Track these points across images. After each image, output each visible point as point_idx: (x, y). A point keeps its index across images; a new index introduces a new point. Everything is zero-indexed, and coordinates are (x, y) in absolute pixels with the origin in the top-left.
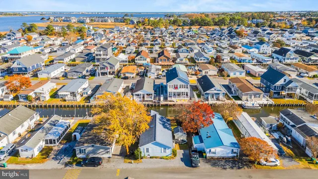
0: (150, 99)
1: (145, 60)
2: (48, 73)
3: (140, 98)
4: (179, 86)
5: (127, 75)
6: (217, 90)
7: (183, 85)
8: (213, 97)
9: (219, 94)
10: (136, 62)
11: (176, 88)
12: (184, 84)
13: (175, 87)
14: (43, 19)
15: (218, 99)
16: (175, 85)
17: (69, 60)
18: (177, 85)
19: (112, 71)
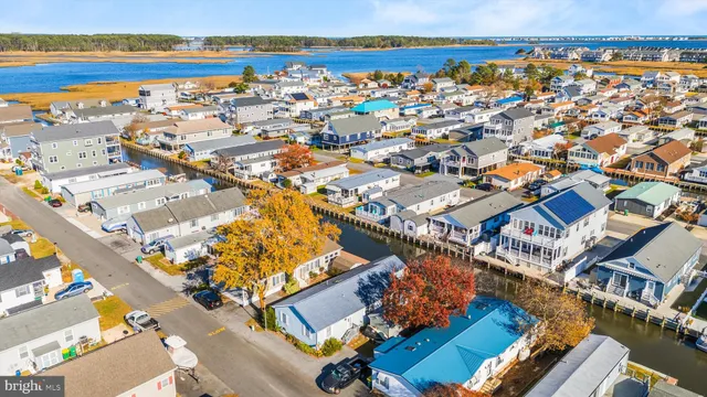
0: (461, 241)
1: (595, 157)
2: (365, 152)
3: (442, 231)
4: (536, 229)
5: (495, 182)
6: (638, 269)
7: (547, 228)
8: (623, 284)
9: (643, 280)
10: (570, 157)
11: (529, 231)
12: (551, 226)
13: (526, 228)
14: (520, 51)
15: (636, 295)
16: (527, 223)
17: (440, 135)
18: (533, 224)
19: (470, 166)
